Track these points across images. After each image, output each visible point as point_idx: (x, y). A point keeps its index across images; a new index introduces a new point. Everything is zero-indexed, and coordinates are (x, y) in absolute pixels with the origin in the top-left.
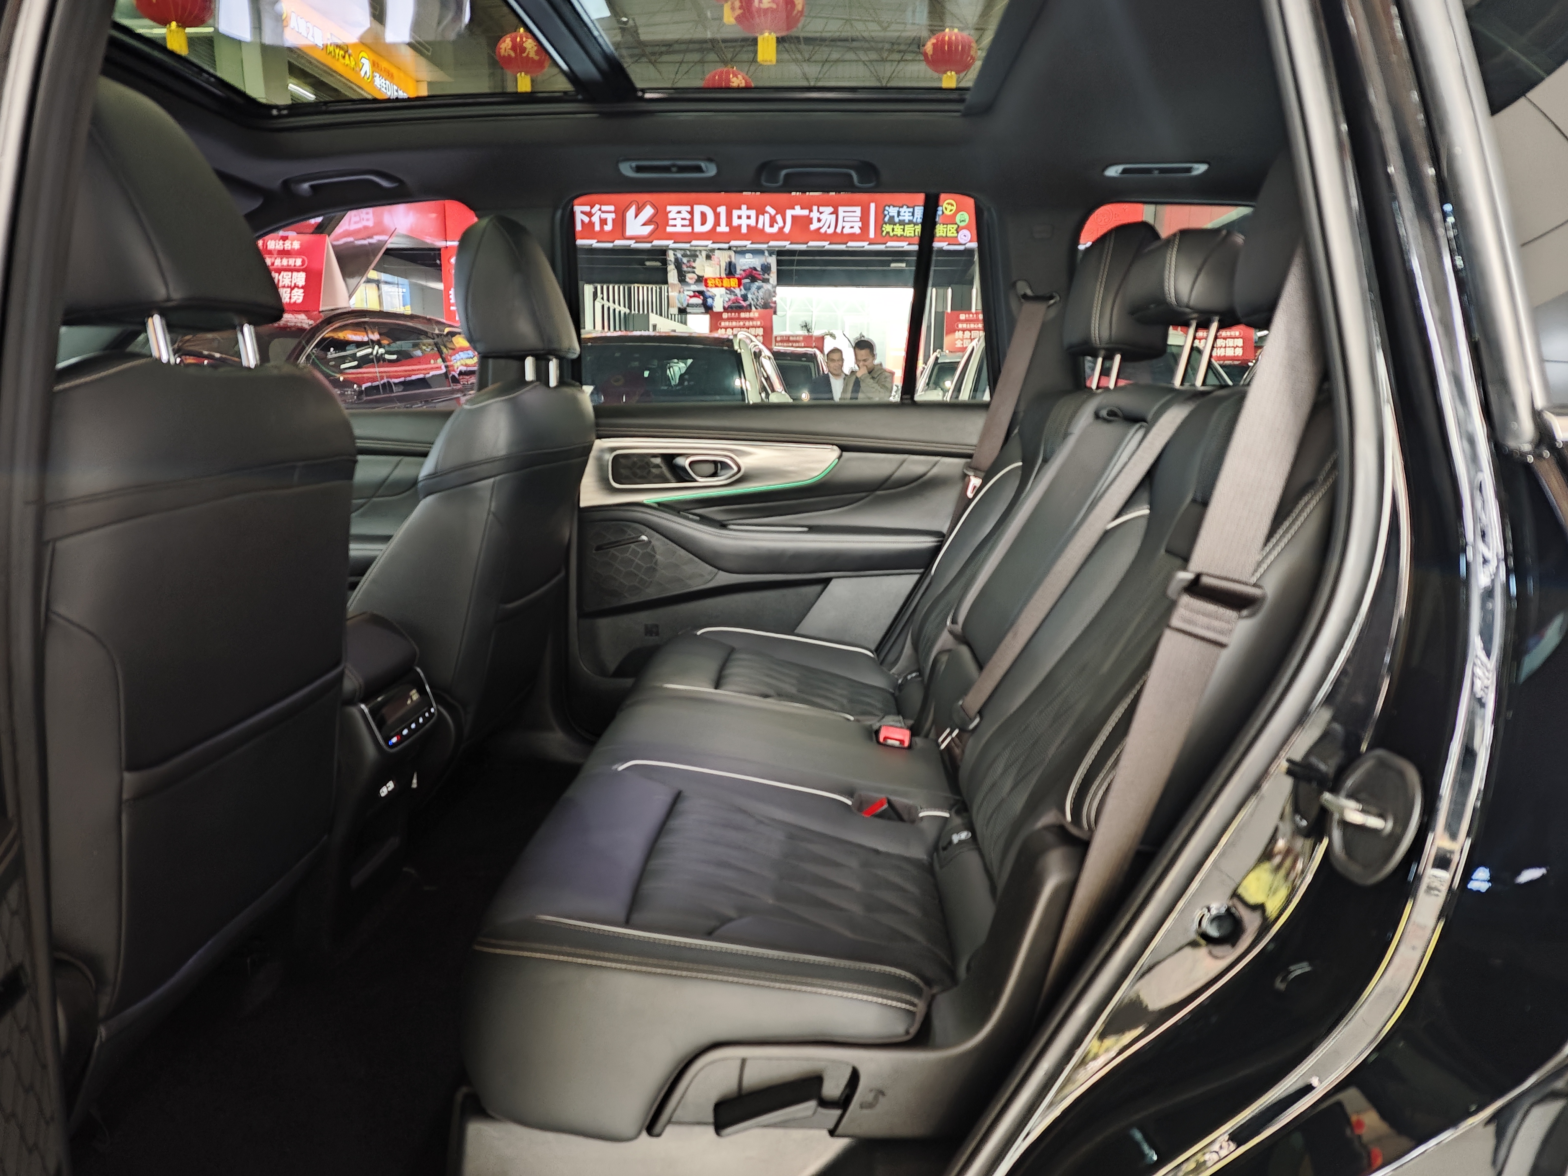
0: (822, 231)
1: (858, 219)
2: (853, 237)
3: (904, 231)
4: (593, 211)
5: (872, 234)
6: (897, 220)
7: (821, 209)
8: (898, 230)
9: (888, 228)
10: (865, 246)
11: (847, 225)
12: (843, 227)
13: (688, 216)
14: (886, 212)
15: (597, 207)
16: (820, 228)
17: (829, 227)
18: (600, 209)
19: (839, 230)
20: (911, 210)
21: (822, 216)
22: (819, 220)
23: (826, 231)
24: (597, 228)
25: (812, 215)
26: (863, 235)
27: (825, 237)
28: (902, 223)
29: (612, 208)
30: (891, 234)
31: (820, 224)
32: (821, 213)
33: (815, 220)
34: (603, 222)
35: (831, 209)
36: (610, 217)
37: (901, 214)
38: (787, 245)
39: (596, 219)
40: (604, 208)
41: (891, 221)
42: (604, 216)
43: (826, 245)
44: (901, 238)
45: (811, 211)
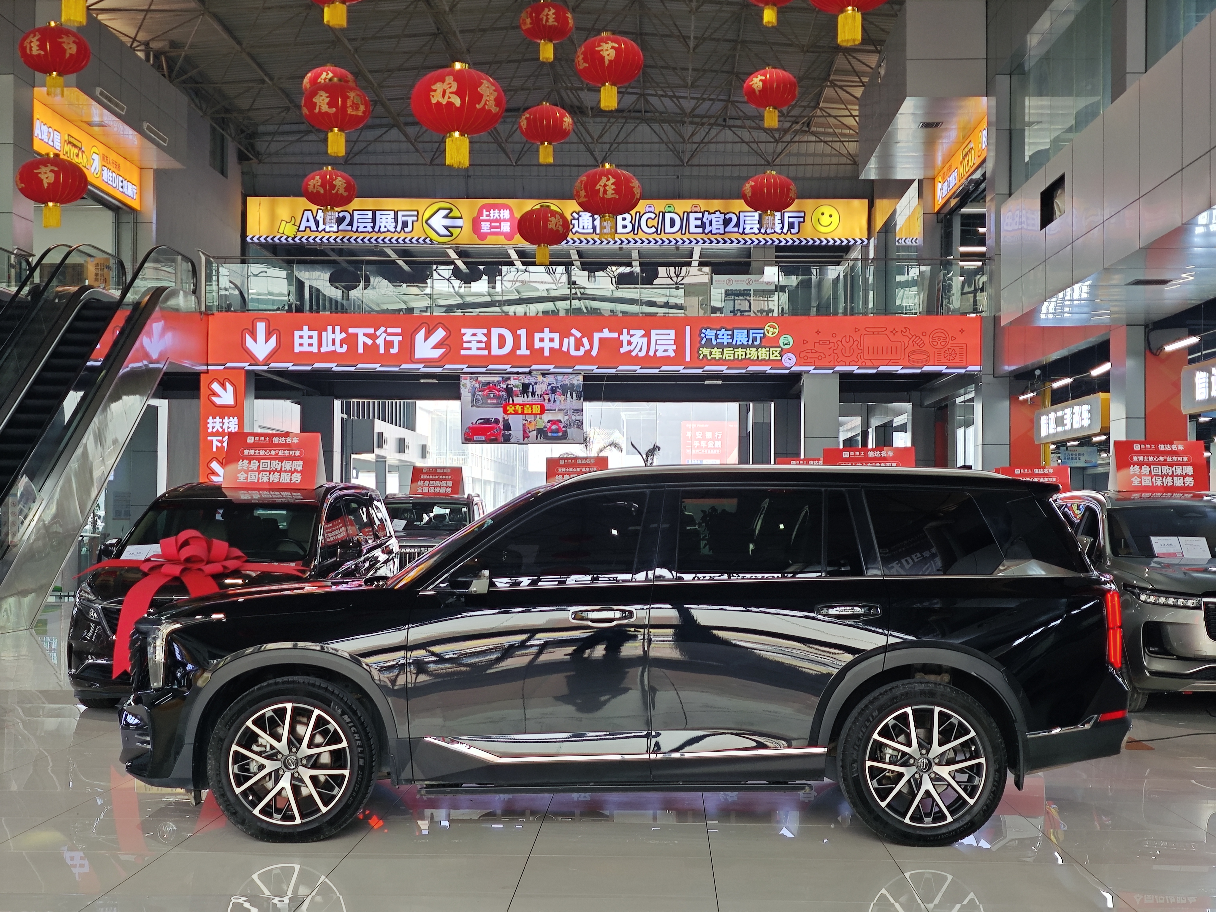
0: (634, 354)
1: (672, 342)
2: (667, 360)
3: (722, 354)
4: (378, 333)
5: (688, 359)
6: (714, 343)
7: (632, 332)
8: (716, 353)
9: (706, 351)
10: (681, 369)
11: (661, 349)
12: (656, 351)
13: (484, 339)
14: (703, 335)
15: (383, 329)
16: (631, 351)
17: (640, 350)
18: (385, 332)
19: (651, 353)
20: (730, 333)
21: (632, 339)
22: (629, 343)
23: (637, 355)
24: (382, 351)
25: (621, 338)
26: (679, 357)
27: (636, 360)
28: (721, 346)
29: (399, 330)
30: (709, 358)
31: (632, 348)
32: (632, 336)
33: (625, 343)
34: (389, 344)
35: (642, 332)
36: (397, 339)
37: (720, 337)
38: (595, 369)
39: (380, 341)
40: (390, 330)
41: (709, 344)
42: (389, 338)
43: (638, 369)
44: (720, 361)
45: (621, 333)
